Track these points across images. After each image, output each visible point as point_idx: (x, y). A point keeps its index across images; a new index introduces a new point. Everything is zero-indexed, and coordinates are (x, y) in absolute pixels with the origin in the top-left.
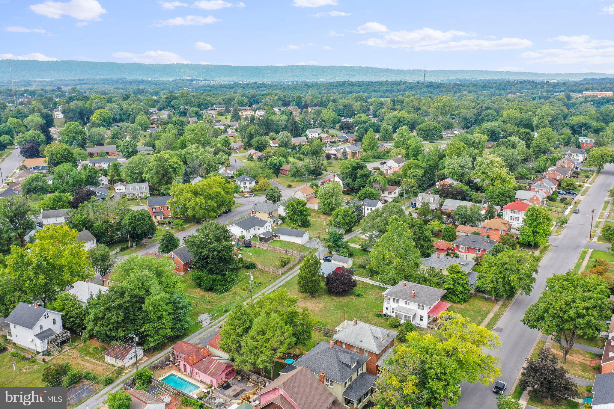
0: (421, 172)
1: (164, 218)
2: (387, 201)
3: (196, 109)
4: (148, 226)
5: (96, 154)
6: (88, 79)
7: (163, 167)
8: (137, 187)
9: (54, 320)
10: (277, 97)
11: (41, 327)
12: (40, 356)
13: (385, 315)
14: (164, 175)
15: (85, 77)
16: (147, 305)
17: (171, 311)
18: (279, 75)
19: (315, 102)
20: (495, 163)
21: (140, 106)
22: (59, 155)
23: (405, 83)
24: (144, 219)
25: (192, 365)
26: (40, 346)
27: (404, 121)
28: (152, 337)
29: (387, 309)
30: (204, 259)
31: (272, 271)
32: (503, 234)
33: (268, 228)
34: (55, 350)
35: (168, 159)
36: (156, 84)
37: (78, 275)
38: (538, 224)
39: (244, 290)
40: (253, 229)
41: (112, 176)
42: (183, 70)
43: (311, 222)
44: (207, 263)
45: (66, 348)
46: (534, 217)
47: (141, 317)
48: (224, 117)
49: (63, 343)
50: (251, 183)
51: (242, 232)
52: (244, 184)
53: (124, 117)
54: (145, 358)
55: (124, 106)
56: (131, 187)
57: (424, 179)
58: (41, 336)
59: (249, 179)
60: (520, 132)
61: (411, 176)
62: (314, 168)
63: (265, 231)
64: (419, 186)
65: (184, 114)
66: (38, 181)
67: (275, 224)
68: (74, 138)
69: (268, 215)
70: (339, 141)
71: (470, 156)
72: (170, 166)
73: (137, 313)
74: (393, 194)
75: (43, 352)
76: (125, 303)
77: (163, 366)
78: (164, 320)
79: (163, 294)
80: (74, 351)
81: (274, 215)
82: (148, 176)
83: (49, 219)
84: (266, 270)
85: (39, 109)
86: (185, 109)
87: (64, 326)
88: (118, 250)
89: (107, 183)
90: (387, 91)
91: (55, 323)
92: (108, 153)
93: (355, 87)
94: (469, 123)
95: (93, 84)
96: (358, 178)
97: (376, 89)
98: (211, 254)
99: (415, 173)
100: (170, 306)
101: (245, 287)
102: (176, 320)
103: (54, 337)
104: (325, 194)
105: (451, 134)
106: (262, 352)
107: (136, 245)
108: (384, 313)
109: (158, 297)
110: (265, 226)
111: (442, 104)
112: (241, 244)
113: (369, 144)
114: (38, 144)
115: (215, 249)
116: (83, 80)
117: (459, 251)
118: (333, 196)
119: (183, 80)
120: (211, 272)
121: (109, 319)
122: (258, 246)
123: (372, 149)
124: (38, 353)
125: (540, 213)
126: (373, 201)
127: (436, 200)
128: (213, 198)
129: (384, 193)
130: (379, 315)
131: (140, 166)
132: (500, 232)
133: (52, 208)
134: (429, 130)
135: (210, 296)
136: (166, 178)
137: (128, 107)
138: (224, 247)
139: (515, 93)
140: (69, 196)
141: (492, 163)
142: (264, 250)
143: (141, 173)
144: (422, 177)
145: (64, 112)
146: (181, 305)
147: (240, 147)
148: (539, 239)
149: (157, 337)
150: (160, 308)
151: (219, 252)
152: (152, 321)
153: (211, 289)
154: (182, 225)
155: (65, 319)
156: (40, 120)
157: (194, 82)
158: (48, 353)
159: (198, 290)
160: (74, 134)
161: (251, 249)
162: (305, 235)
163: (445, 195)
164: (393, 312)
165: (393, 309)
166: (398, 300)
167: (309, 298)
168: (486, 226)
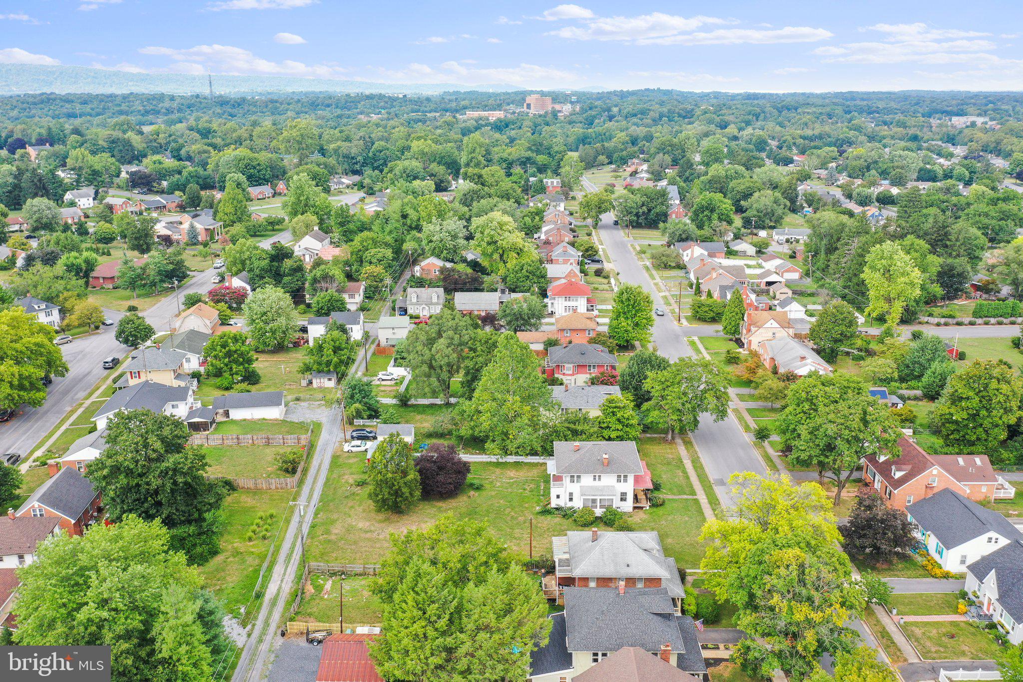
13: (557, 509)
23: (172, 98)
29: (558, 497)
31: (273, 487)
32: (592, 334)
39: (250, 539)
43: (260, 372)
50: (49, 314)
57: (395, 263)
59: (43, 306)
60: (469, 174)
61: (374, 260)
69: (172, 375)
70: (149, 209)
71: (460, 219)
74: (357, 296)
84: (259, 486)
94: (356, 163)
99: (380, 255)
101: (250, 534)
108: (553, 505)
113: (232, 210)
117: (564, 374)
122: (197, 442)
123: (240, 220)
126: (349, 314)
127: (440, 297)
130: (546, 512)
132: (587, 333)
139: (368, 115)
141: (501, 225)
144: (392, 261)
162: (283, 399)
163: (453, 286)
164: (571, 499)
165: (571, 494)
166: (579, 477)
167: (395, 517)
168: (564, 327)
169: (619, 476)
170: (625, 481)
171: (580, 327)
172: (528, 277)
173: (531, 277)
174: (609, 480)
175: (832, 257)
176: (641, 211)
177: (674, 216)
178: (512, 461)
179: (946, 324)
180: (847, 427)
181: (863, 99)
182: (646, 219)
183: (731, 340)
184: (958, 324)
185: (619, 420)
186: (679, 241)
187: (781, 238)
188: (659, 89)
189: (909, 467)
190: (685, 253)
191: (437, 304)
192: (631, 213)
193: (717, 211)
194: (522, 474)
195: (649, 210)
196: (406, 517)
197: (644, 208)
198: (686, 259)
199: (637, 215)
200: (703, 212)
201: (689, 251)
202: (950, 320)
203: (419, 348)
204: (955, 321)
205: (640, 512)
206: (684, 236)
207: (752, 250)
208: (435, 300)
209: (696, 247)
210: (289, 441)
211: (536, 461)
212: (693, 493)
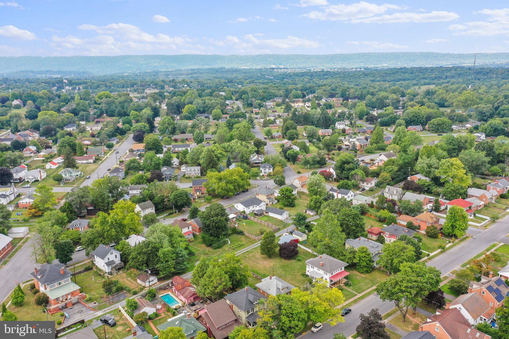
0: (396, 168)
1: (202, 194)
2: (365, 190)
3: (259, 101)
4: (185, 201)
5: (179, 140)
6: (198, 69)
7: (210, 157)
8: (193, 169)
9: (116, 256)
10: (330, 88)
11: (109, 259)
12: (107, 275)
14: (210, 162)
15: (196, 67)
16: (160, 253)
17: (175, 258)
18: (347, 62)
19: (356, 95)
20: (454, 165)
21: (217, 101)
22: (151, 143)
24: (182, 196)
25: (178, 291)
26: (107, 269)
27: (419, 116)
28: (162, 272)
29: (308, 271)
30: (207, 227)
31: (252, 238)
32: (430, 225)
33: (262, 207)
34: (115, 272)
35: (215, 150)
36: (245, 73)
37: (134, 231)
38: (456, 220)
39: (230, 248)
40: (252, 206)
41: (182, 160)
42: (269, 59)
43: (296, 204)
44: (209, 229)
45: (121, 272)
46: (453, 215)
47: (156, 259)
48: (279, 108)
49: (119, 269)
50: (269, 170)
51: (244, 208)
52: (265, 170)
53: (206, 109)
54: (158, 283)
55: (207, 101)
56: (189, 170)
57: (399, 173)
58: (108, 264)
59: (268, 167)
61: (388, 171)
62: (319, 159)
63: (260, 208)
64: (393, 179)
65: (251, 105)
66: (134, 163)
67: (271, 203)
68: (167, 128)
69: (266, 197)
70: (359, 133)
72: (216, 155)
73: (154, 257)
74: (369, 184)
75: (108, 273)
76: (148, 251)
77: (164, 289)
78: (169, 263)
79: (170, 248)
80: (124, 274)
81: (272, 197)
82: (201, 161)
83: (133, 191)
84: (249, 236)
85: (150, 104)
86: (252, 101)
87: (121, 260)
88: (165, 215)
89: (178, 164)
90: (436, 78)
91: (116, 257)
92: (187, 139)
93: (407, 75)
95: (200, 73)
96: (345, 171)
97: (426, 76)
98: (211, 223)
99: (391, 169)
100: (174, 255)
102: (178, 263)
103: (115, 265)
104: (311, 184)
105: (463, 127)
106: (208, 288)
107: (178, 212)
108: (307, 274)
109: (166, 250)
110: (260, 205)
111: (464, 98)
112: (242, 216)
114: (144, 133)
115: (213, 221)
116: (194, 70)
117: (385, 236)
118: (316, 185)
119: (267, 69)
120: (211, 235)
121: (139, 259)
122: (252, 219)
124: (106, 273)
125: (457, 212)
126: (346, 191)
127: (398, 192)
128: (231, 183)
129: (363, 183)
130: (304, 275)
131: (198, 154)
132: (428, 223)
133: (137, 183)
134: (439, 124)
135: (208, 249)
136: (211, 164)
137: (209, 101)
138: (219, 220)
140: (148, 175)
142: (255, 223)
143: (198, 159)
144: (396, 172)
145: (167, 105)
146: (180, 255)
147: (279, 137)
148: (457, 232)
149: (165, 272)
150: (167, 256)
151: (216, 223)
152: (162, 263)
153: (210, 245)
154: (210, 200)
155: (121, 256)
156: (150, 112)
157: (275, 70)
158: (111, 274)
159: (203, 246)
160: (167, 125)
161: (247, 221)
162: (284, 214)
168: (418, 218)
170: (326, 274)
171: (425, 220)
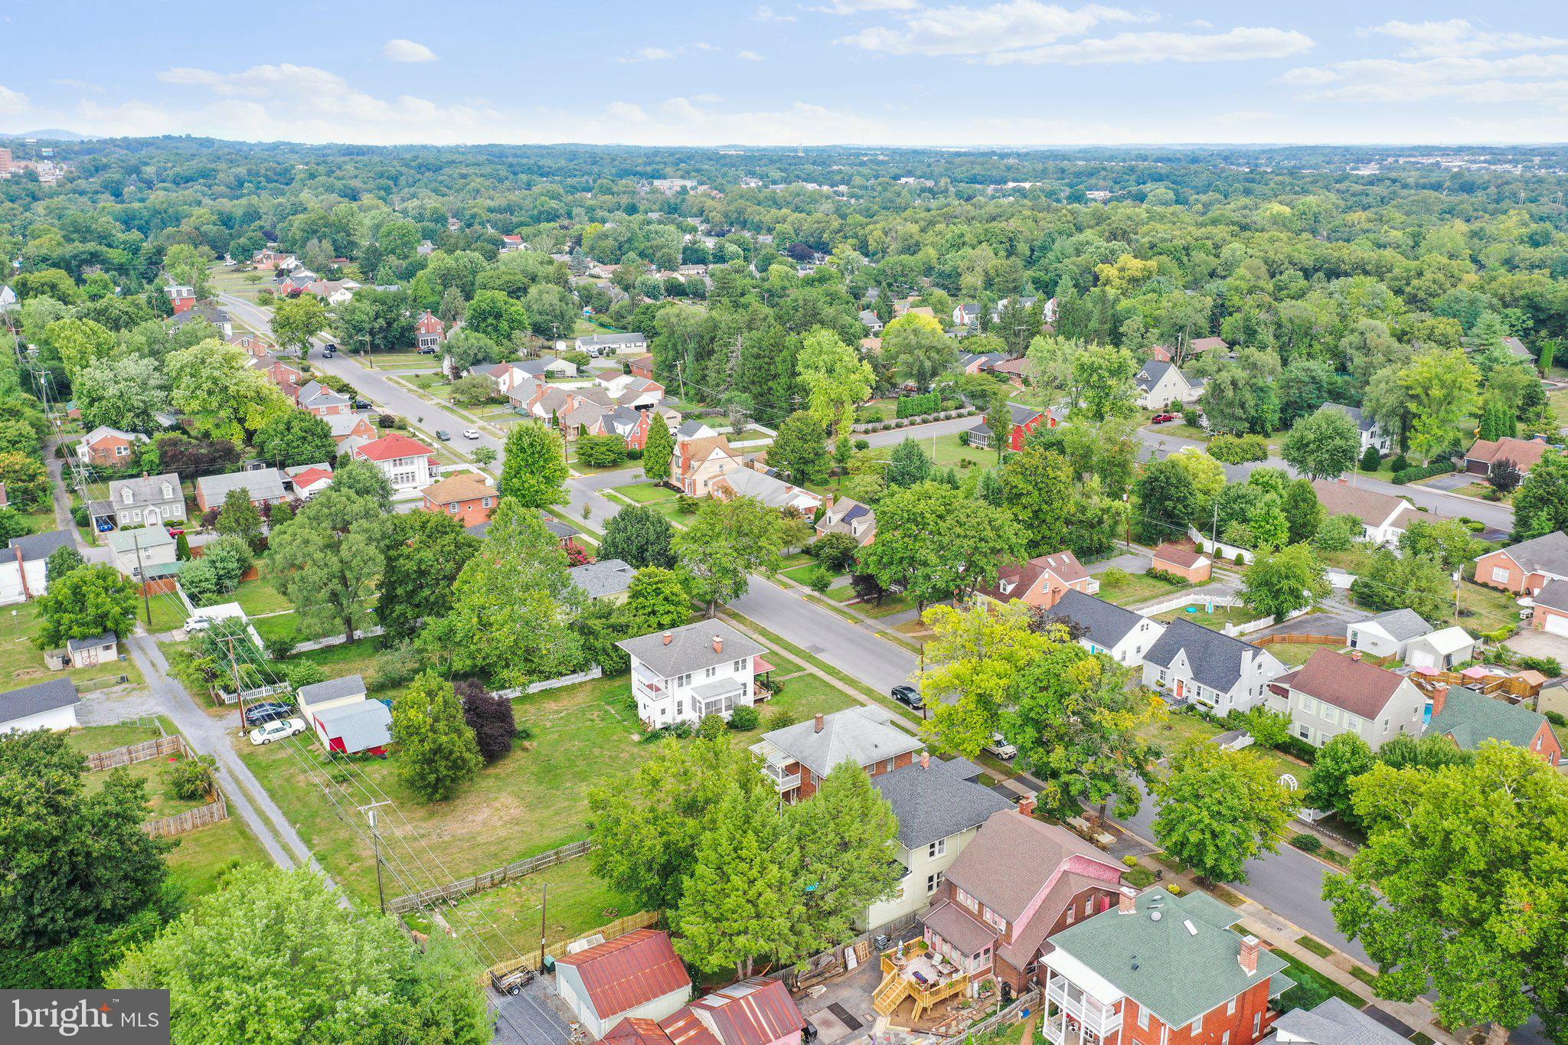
13: (663, 729)
29: (663, 712)
84: (163, 831)
108: (659, 725)
127: (176, 488)
130: (650, 738)
163: (192, 468)
164: (680, 712)
165: (680, 704)
166: (688, 676)
167: (444, 807)
168: (449, 499)
169: (737, 663)
170: (744, 667)
171: (472, 496)
172: (305, 438)
173: (310, 438)
174: (725, 671)
175: (710, 364)
176: (377, 326)
177: (423, 331)
178: (536, 690)
179: (874, 430)
180: (981, 540)
181: (515, 156)
182: (385, 338)
183: (657, 485)
184: (886, 428)
185: (666, 599)
186: (473, 364)
187: (591, 348)
188: (188, 136)
189: (1016, 578)
190: (501, 380)
191: (175, 501)
192: (360, 330)
193: (505, 316)
194: (567, 703)
195: (389, 324)
196: (458, 802)
197: (380, 320)
198: (503, 388)
199: (372, 333)
200: (484, 320)
201: (506, 376)
202: (877, 425)
203: (318, 555)
204: (881, 425)
205: (763, 706)
206: (480, 356)
207: (571, 369)
208: (168, 494)
209: (515, 370)
210: (141, 754)
211: (569, 683)
212: (800, 669)
